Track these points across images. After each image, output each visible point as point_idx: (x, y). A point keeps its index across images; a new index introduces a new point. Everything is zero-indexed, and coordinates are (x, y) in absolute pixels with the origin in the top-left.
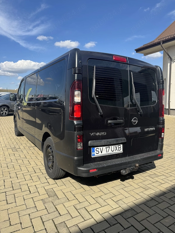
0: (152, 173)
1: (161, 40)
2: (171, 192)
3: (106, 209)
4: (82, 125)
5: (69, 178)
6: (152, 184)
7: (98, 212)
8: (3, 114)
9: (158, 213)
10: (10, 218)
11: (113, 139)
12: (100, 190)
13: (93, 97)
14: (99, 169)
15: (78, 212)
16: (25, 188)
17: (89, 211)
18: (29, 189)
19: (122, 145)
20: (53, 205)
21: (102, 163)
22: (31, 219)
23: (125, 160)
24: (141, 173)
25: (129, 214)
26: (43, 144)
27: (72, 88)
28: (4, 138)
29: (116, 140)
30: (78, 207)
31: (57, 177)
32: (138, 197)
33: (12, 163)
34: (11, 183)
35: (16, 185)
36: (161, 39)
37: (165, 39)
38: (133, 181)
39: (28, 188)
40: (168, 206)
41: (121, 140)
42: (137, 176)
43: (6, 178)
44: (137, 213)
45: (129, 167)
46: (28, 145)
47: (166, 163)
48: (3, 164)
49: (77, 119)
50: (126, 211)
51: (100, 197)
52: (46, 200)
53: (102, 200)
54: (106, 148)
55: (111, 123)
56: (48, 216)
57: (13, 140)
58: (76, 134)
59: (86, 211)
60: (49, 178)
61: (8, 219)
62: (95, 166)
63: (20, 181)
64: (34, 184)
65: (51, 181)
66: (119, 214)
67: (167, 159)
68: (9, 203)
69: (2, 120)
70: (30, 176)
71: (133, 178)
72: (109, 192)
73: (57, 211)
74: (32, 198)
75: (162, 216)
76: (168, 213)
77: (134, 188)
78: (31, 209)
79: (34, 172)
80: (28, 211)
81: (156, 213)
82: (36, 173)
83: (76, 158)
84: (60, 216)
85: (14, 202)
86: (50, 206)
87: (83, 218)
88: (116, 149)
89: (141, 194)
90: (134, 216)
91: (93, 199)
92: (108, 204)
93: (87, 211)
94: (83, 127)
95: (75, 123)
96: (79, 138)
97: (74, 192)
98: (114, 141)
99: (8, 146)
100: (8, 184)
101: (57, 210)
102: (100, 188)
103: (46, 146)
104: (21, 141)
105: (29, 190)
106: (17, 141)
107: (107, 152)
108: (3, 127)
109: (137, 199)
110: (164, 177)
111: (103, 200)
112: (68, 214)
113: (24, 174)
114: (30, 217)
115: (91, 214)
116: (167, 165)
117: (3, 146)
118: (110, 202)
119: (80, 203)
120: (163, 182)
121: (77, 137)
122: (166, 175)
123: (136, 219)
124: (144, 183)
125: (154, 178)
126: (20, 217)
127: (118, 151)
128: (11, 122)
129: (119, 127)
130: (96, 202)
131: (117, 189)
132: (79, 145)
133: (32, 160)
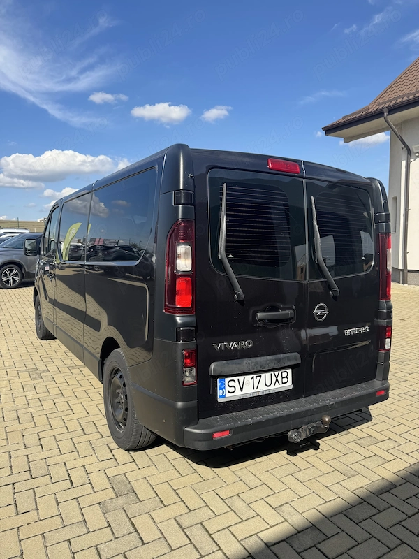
0: (363, 435)
1: (386, 106)
2: (407, 482)
3: (253, 526)
4: (195, 325)
5: (164, 448)
6: (363, 462)
7: (233, 535)
8: (8, 282)
9: (376, 536)
10: (24, 551)
11: (268, 357)
12: (238, 479)
13: (220, 258)
14: (235, 430)
15: (186, 534)
16: (59, 472)
17: (211, 533)
18: (69, 475)
19: (289, 371)
20: (126, 518)
21: (242, 416)
22: (73, 553)
23: (298, 407)
24: (337, 435)
25: (307, 541)
26: (102, 365)
27: (170, 239)
28: (11, 343)
29: (276, 360)
30: (185, 522)
31: (135, 445)
32: (329, 496)
33: (31, 410)
34: (27, 462)
35: (38, 465)
36: (385, 102)
37: (393, 102)
38: (317, 455)
39: (66, 473)
40: (400, 519)
41: (289, 359)
42: (326, 442)
43: (16, 447)
44: (326, 537)
45: (308, 423)
46: (68, 362)
47: (398, 408)
48: (8, 413)
49: (183, 311)
50: (300, 532)
51: (238, 495)
52: (110, 506)
53: (242, 503)
54: (253, 378)
55: (264, 318)
56: (114, 544)
57: (32, 350)
58: (180, 348)
59: (205, 532)
60: (117, 447)
61: (19, 554)
62: (225, 424)
63: (47, 454)
64: (81, 462)
65: (122, 455)
66: (284, 540)
67: (398, 398)
68: (21, 511)
69: (5, 298)
70: (71, 441)
71: (316, 447)
72: (259, 483)
73: (135, 533)
74: (77, 498)
75: (387, 544)
76: (399, 537)
77: (319, 473)
78: (74, 526)
79: (82, 431)
80: (67, 533)
81: (373, 536)
82: (85, 434)
83: (180, 405)
84: (144, 544)
85: (34, 510)
86: (118, 519)
87: (197, 550)
88: (277, 380)
89: (336, 488)
90: (319, 546)
91: (222, 501)
92: (258, 515)
93: (207, 532)
94: (196, 330)
95: (179, 321)
96: (186, 357)
97: (175, 484)
98: (271, 360)
99: (20, 366)
100: (19, 463)
101: (136, 531)
102: (239, 473)
103: (111, 369)
104: (51, 353)
105: (70, 479)
106: (41, 352)
107: (255, 388)
108: (9, 317)
109: (327, 502)
110: (392, 444)
111: (245, 505)
112: (162, 539)
113: (58, 438)
114: (70, 548)
115: (216, 540)
116: (398, 414)
117: (7, 364)
118: (261, 508)
119: (191, 511)
120: (389, 457)
121: (183, 355)
122: (397, 438)
123: (323, 553)
124: (343, 459)
125: (369, 448)
126: (47, 547)
127: (281, 385)
128: (27, 303)
129: (283, 327)
130: (230, 510)
131: (278, 476)
132: (187, 374)
133: (77, 401)
